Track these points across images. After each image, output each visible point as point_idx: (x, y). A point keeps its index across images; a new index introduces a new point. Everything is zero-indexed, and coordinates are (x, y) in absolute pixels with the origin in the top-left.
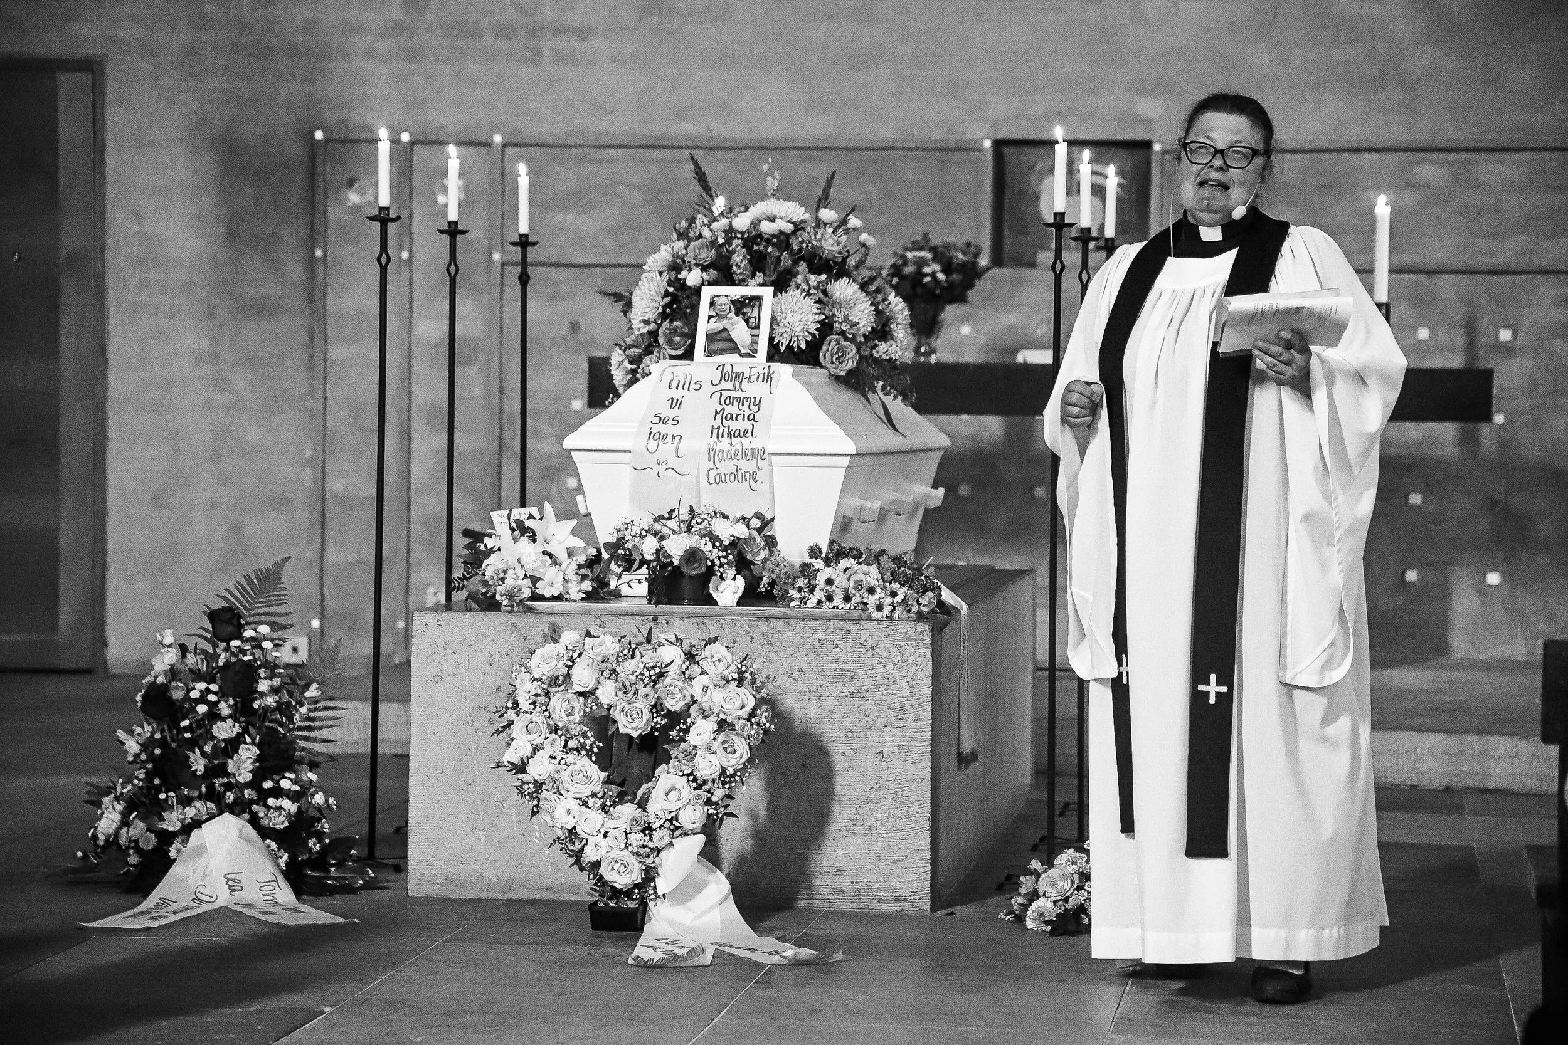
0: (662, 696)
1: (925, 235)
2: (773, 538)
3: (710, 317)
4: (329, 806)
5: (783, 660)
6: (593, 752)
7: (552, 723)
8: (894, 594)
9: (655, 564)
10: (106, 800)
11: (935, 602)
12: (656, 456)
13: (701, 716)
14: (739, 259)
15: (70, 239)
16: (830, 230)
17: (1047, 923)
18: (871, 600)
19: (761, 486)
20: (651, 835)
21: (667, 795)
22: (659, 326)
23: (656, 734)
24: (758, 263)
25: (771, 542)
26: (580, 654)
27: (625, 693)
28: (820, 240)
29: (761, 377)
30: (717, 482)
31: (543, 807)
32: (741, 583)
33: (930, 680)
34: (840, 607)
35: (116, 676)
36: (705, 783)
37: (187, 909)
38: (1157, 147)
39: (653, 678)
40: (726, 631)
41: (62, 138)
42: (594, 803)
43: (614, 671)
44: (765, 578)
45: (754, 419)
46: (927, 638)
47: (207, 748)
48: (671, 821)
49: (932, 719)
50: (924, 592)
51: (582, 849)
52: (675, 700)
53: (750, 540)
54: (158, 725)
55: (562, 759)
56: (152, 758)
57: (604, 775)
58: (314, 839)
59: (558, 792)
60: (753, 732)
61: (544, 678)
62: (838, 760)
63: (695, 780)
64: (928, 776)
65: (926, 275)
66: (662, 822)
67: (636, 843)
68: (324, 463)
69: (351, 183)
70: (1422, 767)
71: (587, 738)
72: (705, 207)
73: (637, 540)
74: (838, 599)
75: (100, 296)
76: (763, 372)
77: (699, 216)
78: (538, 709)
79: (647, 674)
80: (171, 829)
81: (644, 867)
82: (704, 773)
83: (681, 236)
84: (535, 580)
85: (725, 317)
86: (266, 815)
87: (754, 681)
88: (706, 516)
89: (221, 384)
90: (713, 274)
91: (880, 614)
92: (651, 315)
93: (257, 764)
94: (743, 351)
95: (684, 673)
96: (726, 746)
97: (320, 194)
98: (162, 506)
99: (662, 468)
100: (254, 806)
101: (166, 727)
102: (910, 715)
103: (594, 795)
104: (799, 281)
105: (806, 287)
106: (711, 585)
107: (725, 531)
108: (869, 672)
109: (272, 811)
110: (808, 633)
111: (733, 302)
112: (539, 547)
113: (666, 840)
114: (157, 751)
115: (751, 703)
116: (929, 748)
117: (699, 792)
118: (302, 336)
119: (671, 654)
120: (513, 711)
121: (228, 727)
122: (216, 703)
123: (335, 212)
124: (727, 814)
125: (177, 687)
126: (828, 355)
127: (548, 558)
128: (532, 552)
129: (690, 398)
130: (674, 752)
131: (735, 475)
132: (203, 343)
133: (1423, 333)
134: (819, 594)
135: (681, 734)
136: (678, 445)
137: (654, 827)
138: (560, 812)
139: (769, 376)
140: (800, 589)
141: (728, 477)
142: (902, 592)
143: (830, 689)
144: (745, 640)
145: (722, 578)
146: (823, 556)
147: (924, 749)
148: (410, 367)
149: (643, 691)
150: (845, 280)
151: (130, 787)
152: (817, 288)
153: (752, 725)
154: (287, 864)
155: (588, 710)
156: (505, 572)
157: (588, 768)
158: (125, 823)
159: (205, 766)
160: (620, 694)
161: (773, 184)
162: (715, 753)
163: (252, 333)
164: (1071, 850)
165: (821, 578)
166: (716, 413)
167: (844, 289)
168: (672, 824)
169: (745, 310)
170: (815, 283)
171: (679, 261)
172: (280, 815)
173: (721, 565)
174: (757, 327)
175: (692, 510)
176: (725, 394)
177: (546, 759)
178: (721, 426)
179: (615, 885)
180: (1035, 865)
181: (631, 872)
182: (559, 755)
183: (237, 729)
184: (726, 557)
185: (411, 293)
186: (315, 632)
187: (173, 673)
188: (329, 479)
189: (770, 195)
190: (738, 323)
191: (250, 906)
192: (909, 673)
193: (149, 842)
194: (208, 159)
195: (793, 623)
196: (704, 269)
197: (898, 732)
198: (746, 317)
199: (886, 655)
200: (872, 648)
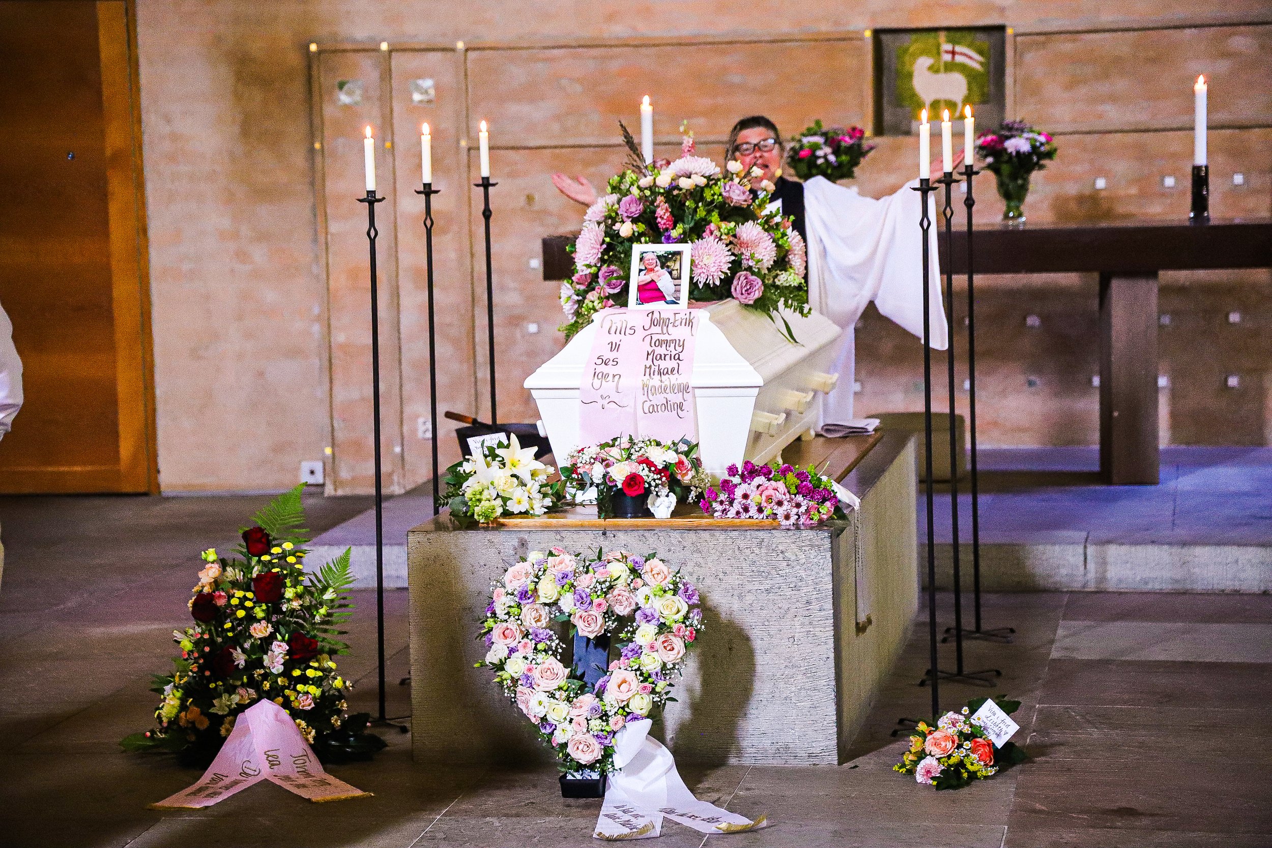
0: (613, 604)
1: (818, 123)
2: (698, 459)
3: (641, 270)
4: (346, 688)
5: (710, 565)
6: (558, 652)
7: (524, 629)
8: (798, 505)
9: (602, 487)
10: (168, 688)
11: (833, 510)
12: (600, 392)
13: (645, 620)
14: (663, 211)
15: (114, 139)
16: (737, 180)
17: (933, 778)
18: (780, 511)
19: (687, 414)
20: (607, 721)
21: (619, 686)
22: (599, 269)
23: (609, 635)
24: (678, 214)
25: (697, 464)
26: (545, 571)
27: (582, 603)
28: (728, 191)
29: (684, 321)
30: (651, 411)
31: (519, 698)
32: (673, 498)
33: (830, 578)
34: (755, 517)
35: (167, 499)
36: (650, 676)
37: (236, 783)
38: (1010, 31)
39: (604, 590)
40: (663, 542)
41: (103, 55)
42: (561, 695)
43: (572, 585)
44: (692, 493)
45: (679, 359)
46: (827, 544)
47: (247, 645)
48: (623, 708)
49: (834, 609)
50: (823, 502)
51: (552, 733)
52: (622, 607)
53: (680, 463)
54: (206, 626)
55: (533, 659)
56: (203, 655)
57: (568, 671)
58: (336, 717)
59: (531, 686)
60: (687, 633)
61: (516, 593)
62: (758, 644)
63: (642, 674)
64: (832, 656)
65: (819, 157)
66: (616, 710)
67: (595, 728)
68: (329, 319)
69: (341, 86)
70: (1243, 576)
71: (553, 640)
72: (633, 166)
73: (587, 467)
74: (753, 511)
75: (140, 185)
76: (685, 317)
77: (629, 172)
78: (512, 618)
79: (599, 587)
80: (220, 713)
81: (603, 747)
82: (648, 668)
83: (615, 189)
84: (505, 500)
85: (652, 270)
86: (296, 698)
87: (686, 590)
88: (642, 445)
89: (242, 256)
90: (641, 227)
91: (788, 523)
92: (593, 260)
93: (288, 657)
94: (668, 299)
95: (629, 585)
96: (666, 644)
97: (316, 98)
98: (200, 358)
99: (605, 402)
100: (286, 691)
101: (213, 628)
102: (815, 606)
103: (560, 689)
104: (712, 229)
105: (718, 234)
106: (649, 501)
107: (660, 457)
108: (780, 572)
109: (301, 695)
110: (729, 542)
111: (659, 257)
112: (508, 471)
113: (620, 724)
114: (207, 649)
115: (685, 609)
116: (832, 633)
117: (646, 684)
118: (307, 213)
119: (618, 570)
120: (492, 620)
121: (262, 628)
122: (253, 608)
123: (329, 111)
124: (668, 699)
125: (220, 596)
126: (738, 288)
127: (515, 479)
128: (502, 475)
129: (627, 342)
130: (624, 651)
131: (666, 406)
132: (226, 223)
133: (1238, 179)
134: (737, 506)
135: (629, 635)
136: (618, 382)
137: (610, 714)
138: (533, 703)
139: (690, 321)
140: (722, 503)
141: (659, 407)
142: (805, 503)
143: (749, 587)
144: (678, 549)
145: (658, 496)
146: (740, 473)
147: (828, 634)
148: (396, 238)
149: (596, 601)
150: (750, 223)
151: (186, 679)
152: (727, 234)
153: (686, 626)
154: (314, 738)
155: (552, 616)
156: (481, 493)
157: (554, 666)
158: (183, 707)
159: (246, 661)
160: (578, 604)
161: (688, 142)
162: (657, 651)
163: (265, 212)
164: (951, 713)
165: (739, 493)
166: (648, 354)
167: (750, 231)
168: (624, 711)
169: (669, 264)
170: (726, 230)
171: (613, 214)
172: (308, 698)
173: (657, 486)
174: (679, 278)
175: (631, 439)
176: (655, 337)
177: (521, 661)
178: (653, 366)
179: (580, 761)
180: (922, 727)
181: (593, 751)
182: (531, 656)
183: (270, 629)
184: (660, 479)
185: (394, 174)
186: (328, 457)
187: (216, 584)
188: (333, 332)
189: (686, 151)
190: (664, 274)
191: (287, 778)
192: (813, 572)
193: (204, 724)
194: (225, 71)
195: (717, 534)
196: (635, 221)
197: (807, 620)
198: (670, 270)
199: (793, 558)
200: (782, 552)
